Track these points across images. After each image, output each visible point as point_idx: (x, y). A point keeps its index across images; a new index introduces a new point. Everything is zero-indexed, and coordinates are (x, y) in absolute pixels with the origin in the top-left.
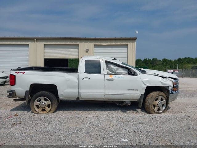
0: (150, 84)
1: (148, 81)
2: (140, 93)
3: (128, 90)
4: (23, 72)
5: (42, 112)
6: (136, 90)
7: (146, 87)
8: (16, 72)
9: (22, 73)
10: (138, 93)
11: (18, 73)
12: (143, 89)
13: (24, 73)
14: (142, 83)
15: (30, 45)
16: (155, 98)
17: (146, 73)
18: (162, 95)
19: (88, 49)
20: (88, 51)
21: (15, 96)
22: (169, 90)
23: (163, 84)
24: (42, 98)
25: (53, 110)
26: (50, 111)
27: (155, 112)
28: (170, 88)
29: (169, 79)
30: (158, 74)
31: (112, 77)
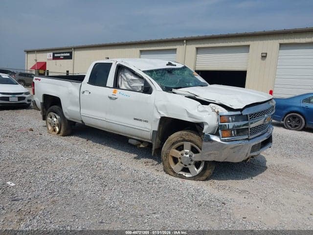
0: (167, 113)
1: (164, 107)
2: (150, 128)
3: (135, 119)
5: (53, 133)
6: (146, 121)
7: (160, 117)
10: (148, 127)
12: (154, 121)
14: (155, 109)
15: (178, 50)
16: (173, 144)
17: (173, 91)
18: (192, 140)
19: (266, 54)
20: (266, 57)
21: (37, 108)
22: (204, 133)
23: (190, 116)
24: (52, 114)
25: (62, 132)
26: (59, 133)
27: (174, 173)
28: (206, 127)
29: (214, 108)
30: (196, 96)
31: (115, 93)
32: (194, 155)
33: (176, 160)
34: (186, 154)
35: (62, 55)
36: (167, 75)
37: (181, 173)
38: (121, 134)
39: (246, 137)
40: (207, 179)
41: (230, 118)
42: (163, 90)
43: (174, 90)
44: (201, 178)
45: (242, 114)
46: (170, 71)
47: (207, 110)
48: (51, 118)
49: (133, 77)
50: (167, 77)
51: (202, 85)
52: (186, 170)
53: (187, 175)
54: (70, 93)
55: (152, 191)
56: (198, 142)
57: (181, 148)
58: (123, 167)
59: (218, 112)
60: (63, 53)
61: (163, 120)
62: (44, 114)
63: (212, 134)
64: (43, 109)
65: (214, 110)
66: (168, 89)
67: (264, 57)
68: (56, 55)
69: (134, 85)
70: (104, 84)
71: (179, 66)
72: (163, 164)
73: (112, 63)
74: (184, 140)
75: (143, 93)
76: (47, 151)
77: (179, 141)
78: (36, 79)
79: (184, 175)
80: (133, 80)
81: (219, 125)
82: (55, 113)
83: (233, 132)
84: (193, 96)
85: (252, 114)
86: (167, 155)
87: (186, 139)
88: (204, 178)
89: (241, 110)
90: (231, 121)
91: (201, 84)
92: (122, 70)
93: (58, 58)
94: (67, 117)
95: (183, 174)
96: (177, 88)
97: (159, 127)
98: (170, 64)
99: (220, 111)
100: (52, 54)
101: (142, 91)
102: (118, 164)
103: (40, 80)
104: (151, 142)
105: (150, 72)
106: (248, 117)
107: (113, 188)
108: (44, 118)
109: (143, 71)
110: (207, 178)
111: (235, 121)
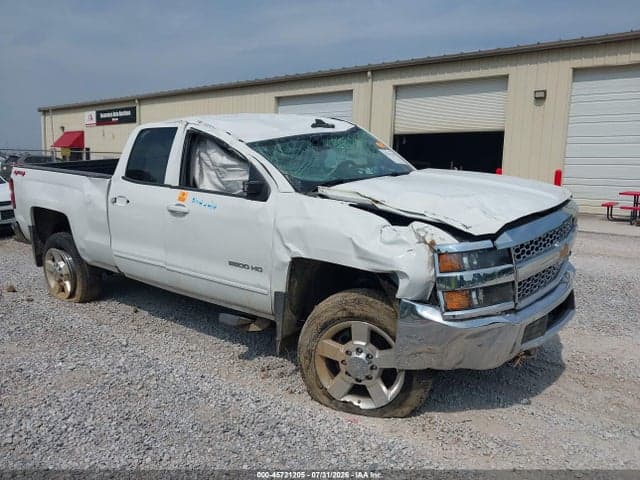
0: (305, 248)
1: (299, 234)
2: (268, 286)
3: (231, 263)
5: (60, 294)
6: (257, 269)
8: (15, 172)
10: (264, 284)
12: (277, 268)
14: (277, 239)
15: (355, 94)
16: (325, 327)
17: (320, 192)
18: (370, 315)
19: (545, 92)
20: (544, 98)
21: (23, 239)
22: (400, 300)
23: (363, 255)
24: (54, 251)
25: (78, 292)
26: (72, 295)
27: (331, 398)
28: (403, 284)
29: (422, 234)
30: (377, 202)
31: (183, 200)
32: (378, 354)
33: (333, 367)
34: (359, 351)
35: (115, 114)
36: (311, 150)
37: (348, 399)
38: (204, 299)
39: (510, 305)
40: (414, 413)
41: (465, 260)
42: (296, 191)
43: (322, 190)
44: (399, 412)
45: (495, 248)
46: (317, 141)
47: (405, 238)
48: (53, 260)
49: (225, 160)
50: (310, 154)
51: (397, 172)
52: (359, 390)
53: (364, 405)
54: (89, 203)
55: (269, 460)
56: (386, 321)
57: (344, 336)
58: (205, 387)
59: (432, 244)
60: (118, 110)
61: (298, 265)
62: (39, 253)
63: (422, 302)
64: (35, 239)
65: (423, 238)
66: (307, 188)
67: (540, 98)
68: (102, 116)
69: (230, 178)
70: (157, 180)
71: (342, 127)
72: (303, 377)
73: (176, 129)
74: (351, 317)
75: (248, 197)
76: (31, 345)
77: (339, 320)
78: (17, 173)
79: (356, 403)
80: (225, 166)
81: (438, 279)
82: (61, 249)
83: (474, 295)
84: (369, 202)
85: (522, 246)
86: (311, 354)
87: (357, 312)
88: (406, 410)
89: (493, 237)
90: (467, 266)
91: (393, 170)
92: (202, 144)
93: (108, 122)
94: (85, 258)
95: (354, 400)
96: (329, 184)
97: (290, 284)
98: (319, 123)
99: (438, 242)
100: (93, 113)
101: (245, 194)
102: (194, 376)
103: (24, 174)
104: (272, 318)
105: (266, 147)
106: (513, 252)
107: (166, 457)
108: (40, 262)
109: (248, 144)
110: (413, 411)
111: (477, 268)
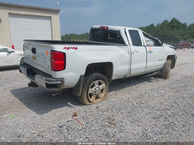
3: (159, 60)
4: (75, 46)
5: (96, 101)
7: (167, 56)
8: (65, 48)
9: (73, 48)
11: (68, 48)
13: (76, 48)
14: (165, 53)
